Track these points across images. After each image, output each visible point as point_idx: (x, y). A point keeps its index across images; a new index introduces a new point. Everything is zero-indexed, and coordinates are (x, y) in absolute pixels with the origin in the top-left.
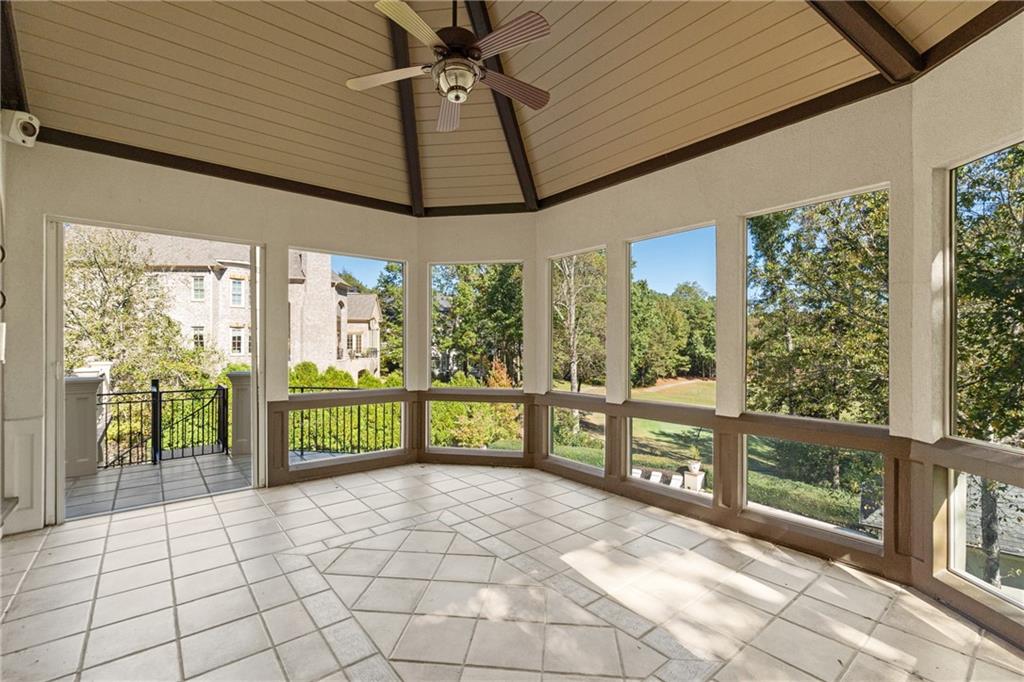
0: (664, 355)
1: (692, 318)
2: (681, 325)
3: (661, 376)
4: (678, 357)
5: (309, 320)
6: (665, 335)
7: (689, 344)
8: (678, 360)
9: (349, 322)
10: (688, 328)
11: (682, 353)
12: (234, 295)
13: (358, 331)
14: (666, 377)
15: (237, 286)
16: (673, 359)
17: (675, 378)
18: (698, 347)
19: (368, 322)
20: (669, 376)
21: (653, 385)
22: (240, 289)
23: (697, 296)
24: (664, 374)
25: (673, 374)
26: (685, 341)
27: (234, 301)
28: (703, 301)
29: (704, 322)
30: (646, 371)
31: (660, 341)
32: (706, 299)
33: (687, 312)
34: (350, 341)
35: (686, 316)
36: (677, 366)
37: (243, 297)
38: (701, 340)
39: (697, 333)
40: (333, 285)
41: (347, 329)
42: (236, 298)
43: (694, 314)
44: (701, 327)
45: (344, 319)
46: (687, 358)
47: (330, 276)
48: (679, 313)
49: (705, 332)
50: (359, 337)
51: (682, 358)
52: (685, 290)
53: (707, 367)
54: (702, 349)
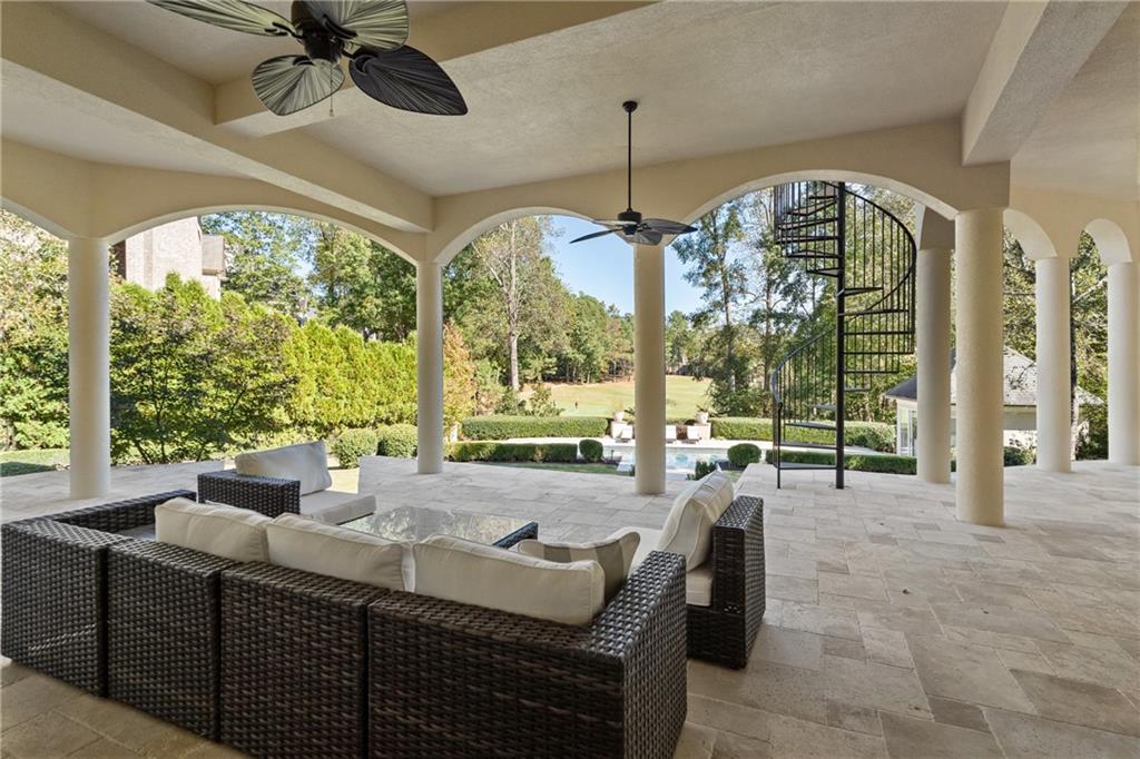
4: (546, 359)
17: (541, 382)
18: (564, 348)
20: (535, 380)
36: (544, 370)
46: (554, 360)
51: (549, 360)
53: (571, 370)
54: (568, 351)
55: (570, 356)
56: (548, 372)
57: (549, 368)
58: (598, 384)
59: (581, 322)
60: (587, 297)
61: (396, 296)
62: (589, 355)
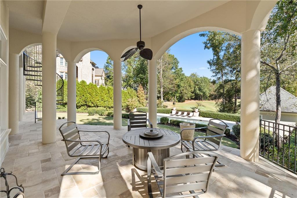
0: (187, 93)
1: (195, 83)
2: (192, 84)
3: (186, 99)
4: (191, 94)
5: (84, 72)
6: (188, 87)
7: (195, 90)
8: (191, 95)
9: (96, 76)
10: (194, 85)
11: (192, 93)
12: (61, 62)
13: (98, 79)
14: (188, 100)
15: (62, 60)
16: (190, 94)
17: (190, 100)
18: (197, 91)
19: (101, 76)
20: (188, 99)
21: (184, 102)
22: (63, 61)
23: (196, 76)
24: (187, 99)
25: (190, 99)
26: (193, 89)
27: (61, 64)
28: (198, 78)
29: (199, 84)
30: (182, 98)
31: (186, 89)
32: (199, 77)
33: (194, 81)
34: (96, 82)
35: (193, 82)
36: (191, 97)
37: (63, 63)
38: (198, 89)
39: (197, 87)
40: (91, 62)
41: (95, 78)
42: (62, 63)
43: (196, 82)
44: (198, 85)
45: (94, 76)
46: (194, 94)
47: (90, 60)
48: (191, 81)
49: (199, 86)
50: (98, 81)
51: (192, 94)
52: (193, 75)
53: (199, 97)
54: (198, 91)
55: (199, 93)
56: (192, 97)
57: (193, 96)
58: (208, 101)
59: (202, 84)
60: (205, 77)
61: (139, 79)
62: (204, 93)
